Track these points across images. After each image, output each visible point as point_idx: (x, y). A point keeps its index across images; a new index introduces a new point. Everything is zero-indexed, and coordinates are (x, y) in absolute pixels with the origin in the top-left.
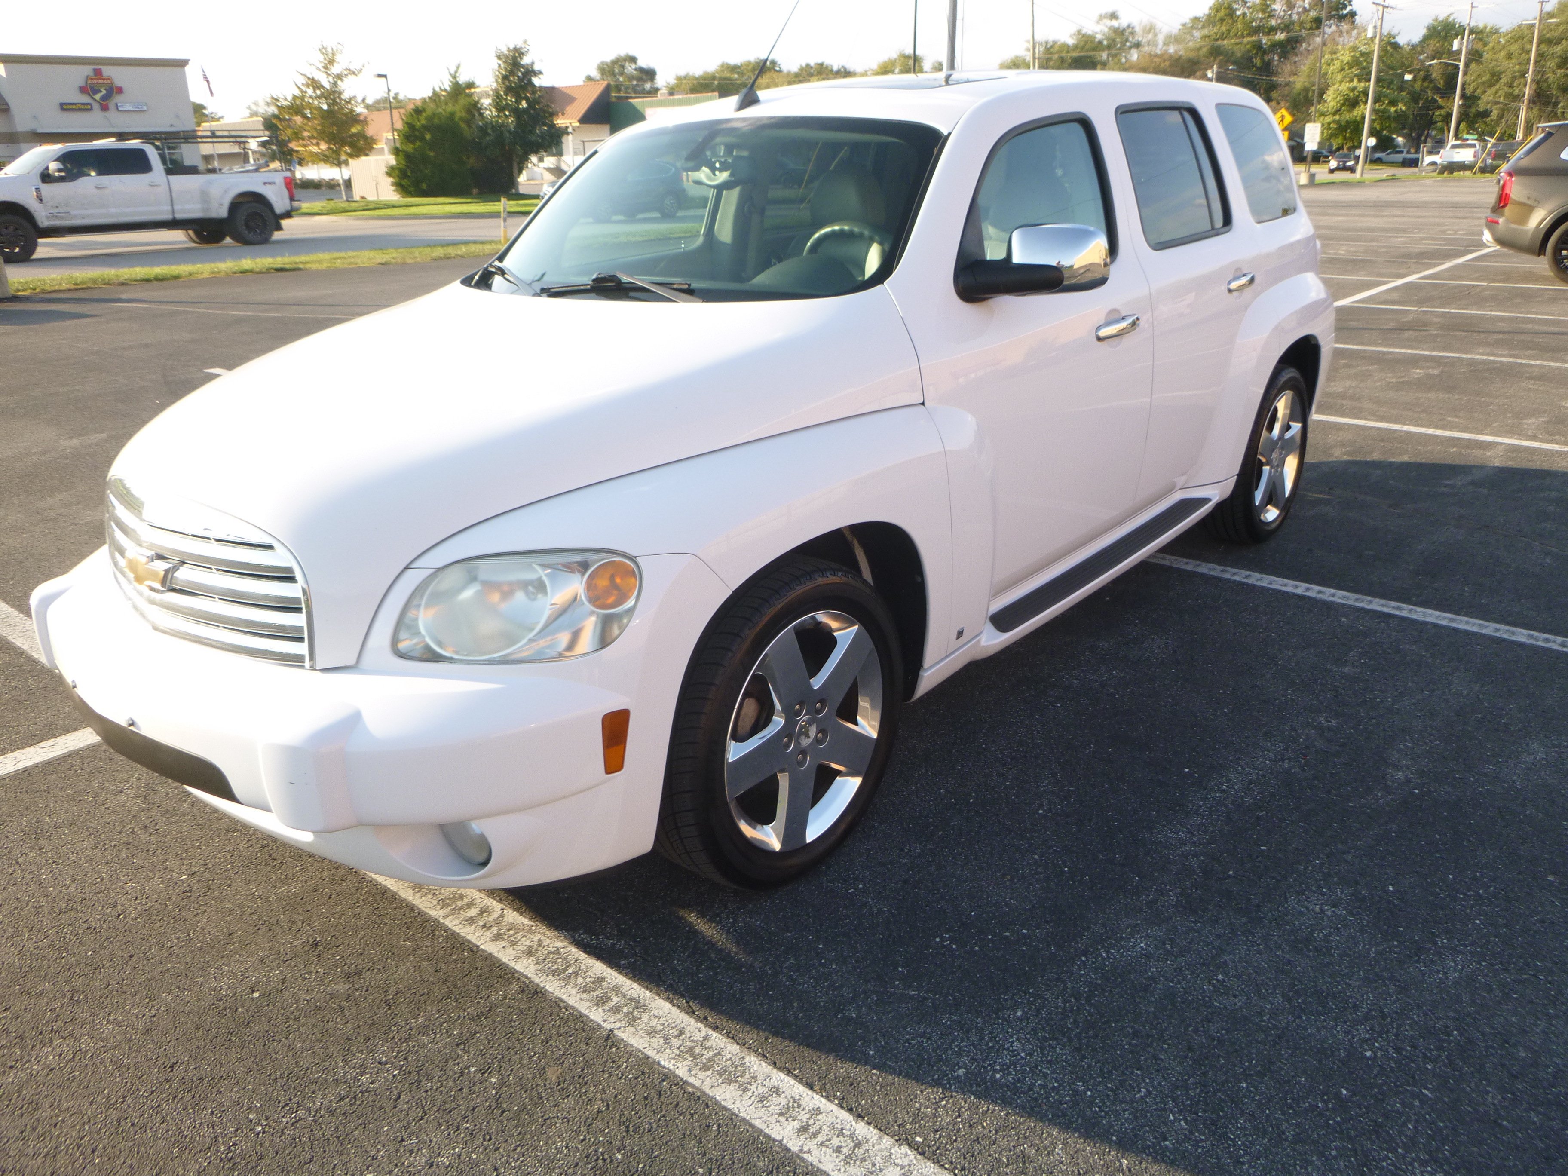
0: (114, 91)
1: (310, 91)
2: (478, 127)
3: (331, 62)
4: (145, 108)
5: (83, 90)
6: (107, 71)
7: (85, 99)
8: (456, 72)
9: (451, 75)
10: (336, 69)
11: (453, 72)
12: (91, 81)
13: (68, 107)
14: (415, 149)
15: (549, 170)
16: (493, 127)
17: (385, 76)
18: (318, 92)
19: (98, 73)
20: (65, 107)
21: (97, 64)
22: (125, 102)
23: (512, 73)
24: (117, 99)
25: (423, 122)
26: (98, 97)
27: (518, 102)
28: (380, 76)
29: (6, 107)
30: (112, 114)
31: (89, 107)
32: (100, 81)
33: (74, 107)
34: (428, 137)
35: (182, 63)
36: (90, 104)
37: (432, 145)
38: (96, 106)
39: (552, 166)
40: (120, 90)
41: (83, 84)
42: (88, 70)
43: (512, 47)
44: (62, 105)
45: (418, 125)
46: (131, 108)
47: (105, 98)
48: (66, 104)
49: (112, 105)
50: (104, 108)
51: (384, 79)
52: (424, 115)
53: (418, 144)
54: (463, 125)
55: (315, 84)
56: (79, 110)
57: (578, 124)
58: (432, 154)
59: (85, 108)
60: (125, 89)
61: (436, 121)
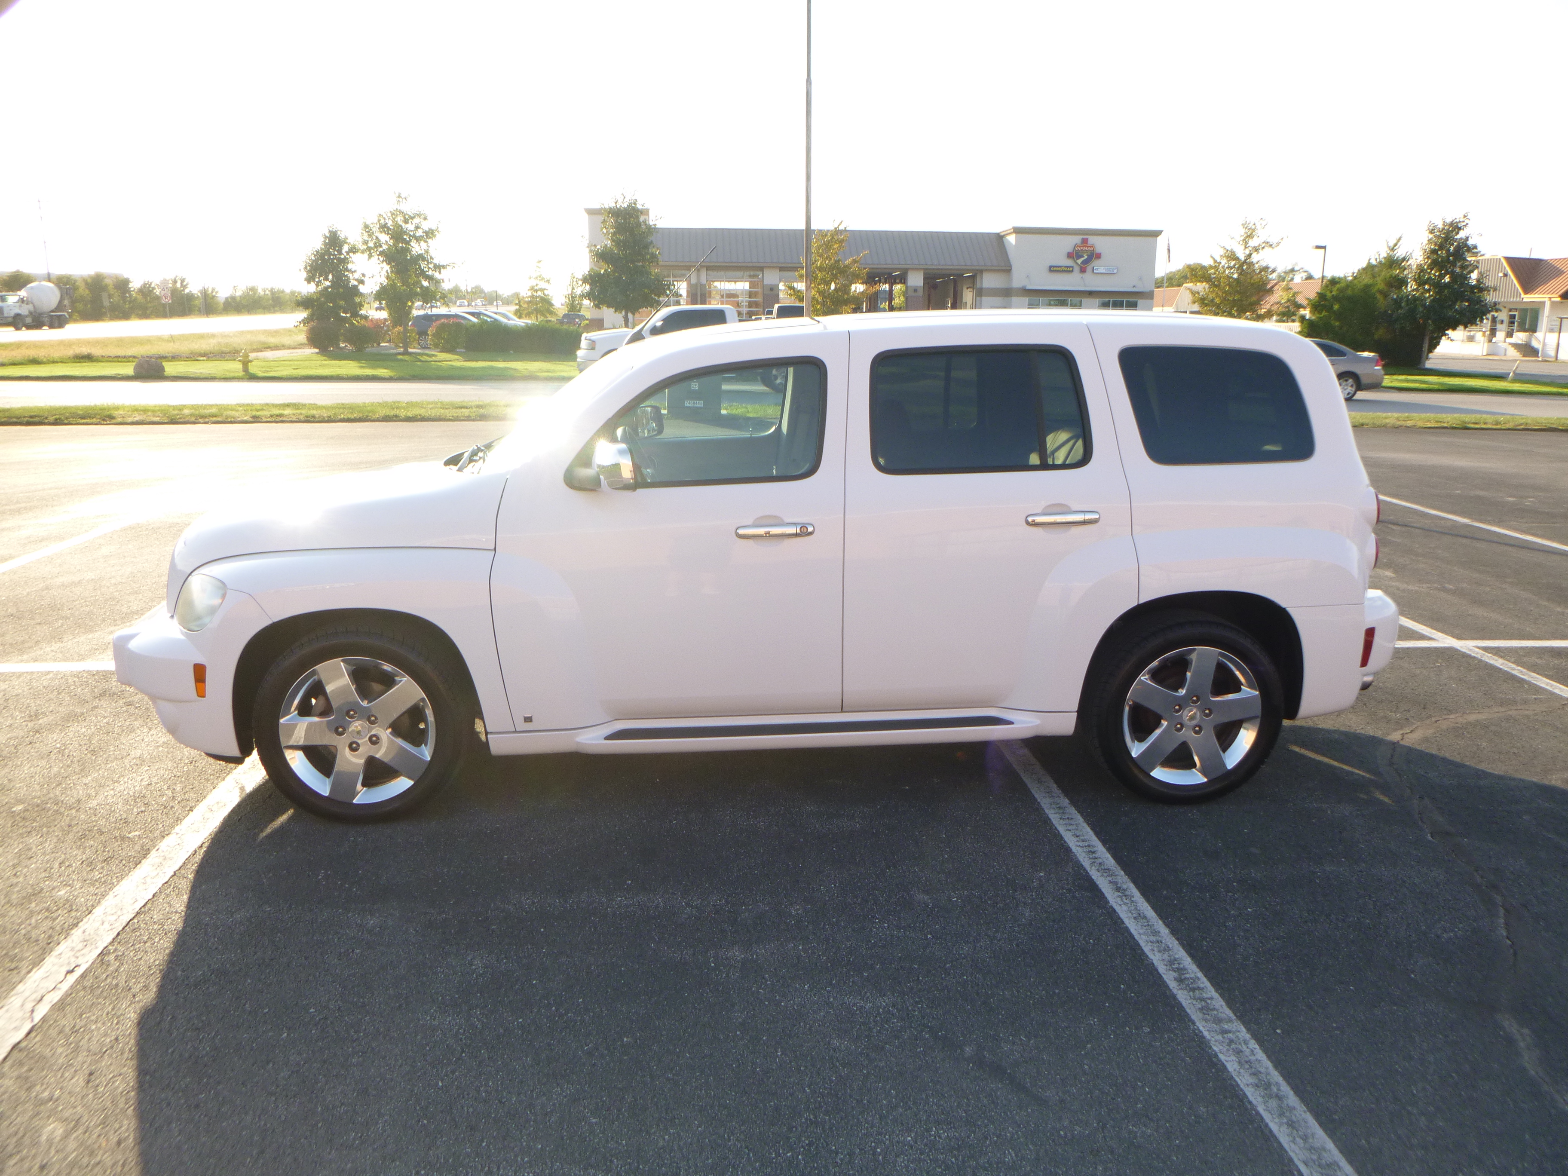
0: (1095, 256)
1: (1224, 262)
2: (1393, 299)
3: (1250, 236)
4: (1115, 271)
5: (1070, 255)
6: (1092, 240)
7: (1070, 262)
8: (1396, 245)
9: (1389, 247)
10: (1253, 243)
11: (1391, 244)
12: (1077, 248)
13: (1055, 269)
14: (1321, 319)
15: (1516, 346)
16: (1408, 300)
17: (1324, 247)
18: (1233, 263)
19: (1085, 241)
20: (1053, 269)
21: (1085, 234)
22: (1099, 266)
23: (1441, 247)
24: (1095, 263)
25: (1334, 293)
26: (1080, 261)
27: (1442, 276)
28: (1318, 247)
29: (1008, 268)
30: (1088, 275)
31: (1071, 269)
32: (1085, 248)
33: (1059, 269)
34: (1336, 307)
35: (1156, 234)
36: (1073, 267)
37: (1339, 316)
38: (1077, 269)
39: (1520, 342)
40: (1099, 256)
41: (1070, 250)
42: (1077, 239)
43: (1449, 221)
44: (1051, 267)
45: (1329, 295)
46: (1104, 271)
47: (1086, 262)
48: (1054, 267)
49: (1089, 269)
50: (1083, 270)
51: (1323, 250)
52: (1338, 286)
53: (1324, 313)
54: (1378, 296)
55: (1232, 256)
56: (1063, 271)
57: (1559, 299)
58: (1337, 324)
59: (1068, 270)
60: (1103, 256)
61: (1349, 292)
